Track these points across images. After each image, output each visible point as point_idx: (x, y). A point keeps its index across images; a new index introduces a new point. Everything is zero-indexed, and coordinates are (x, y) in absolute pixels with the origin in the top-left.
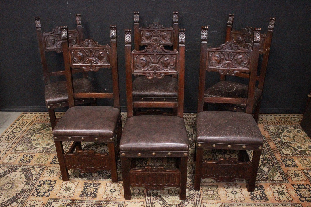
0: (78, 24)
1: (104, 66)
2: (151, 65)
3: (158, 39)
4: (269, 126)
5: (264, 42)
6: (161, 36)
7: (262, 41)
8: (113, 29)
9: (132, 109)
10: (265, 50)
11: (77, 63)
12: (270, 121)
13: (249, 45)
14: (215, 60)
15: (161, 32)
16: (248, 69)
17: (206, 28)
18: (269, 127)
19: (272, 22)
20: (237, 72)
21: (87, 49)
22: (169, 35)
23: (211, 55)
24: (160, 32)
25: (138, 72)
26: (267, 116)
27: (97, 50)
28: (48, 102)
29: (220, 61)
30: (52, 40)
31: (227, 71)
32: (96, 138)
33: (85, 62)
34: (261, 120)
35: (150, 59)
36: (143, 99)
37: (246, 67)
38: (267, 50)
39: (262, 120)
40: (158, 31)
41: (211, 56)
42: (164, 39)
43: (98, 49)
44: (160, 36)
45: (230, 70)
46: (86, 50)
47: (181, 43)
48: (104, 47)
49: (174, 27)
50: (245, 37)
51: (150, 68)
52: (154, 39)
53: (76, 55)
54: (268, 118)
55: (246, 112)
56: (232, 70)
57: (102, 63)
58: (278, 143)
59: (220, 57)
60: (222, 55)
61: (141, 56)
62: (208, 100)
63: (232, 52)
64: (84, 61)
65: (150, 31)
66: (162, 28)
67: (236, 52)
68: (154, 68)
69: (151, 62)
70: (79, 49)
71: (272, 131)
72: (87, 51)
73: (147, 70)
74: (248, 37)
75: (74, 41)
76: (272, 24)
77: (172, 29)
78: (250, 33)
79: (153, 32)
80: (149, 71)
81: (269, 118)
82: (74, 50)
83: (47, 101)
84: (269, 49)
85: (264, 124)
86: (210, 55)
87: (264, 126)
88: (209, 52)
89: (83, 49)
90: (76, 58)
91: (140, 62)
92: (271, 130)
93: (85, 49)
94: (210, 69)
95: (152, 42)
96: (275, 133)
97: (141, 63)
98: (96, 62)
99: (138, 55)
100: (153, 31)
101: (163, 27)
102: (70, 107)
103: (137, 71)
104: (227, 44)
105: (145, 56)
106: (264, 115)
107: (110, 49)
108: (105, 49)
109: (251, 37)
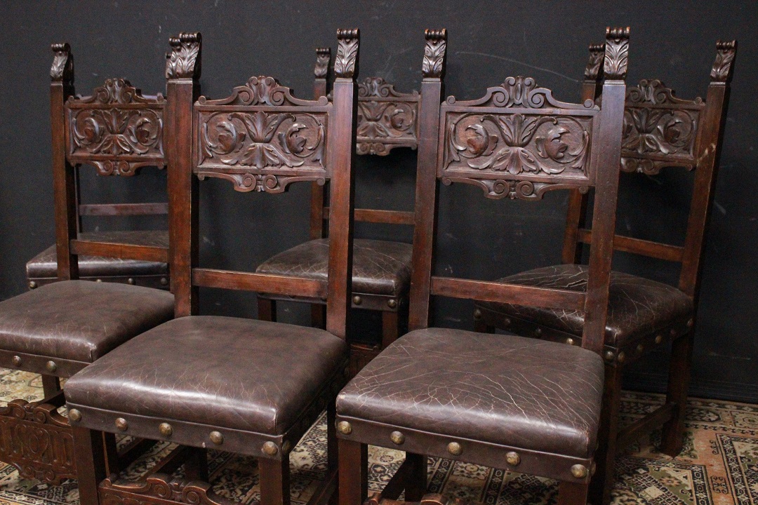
1: (148, 159)
2: (250, 145)
3: (378, 127)
4: (737, 439)
5: (698, 124)
7: (692, 125)
9: (189, 290)
10: (702, 152)
11: (84, 149)
12: (746, 425)
13: (648, 139)
14: (470, 142)
16: (586, 178)
17: (438, 33)
18: (735, 444)
19: (723, 56)
20: (545, 189)
21: (109, 108)
22: (410, 116)
23: (456, 125)
24: (383, 108)
25: (211, 169)
26: (739, 408)
27: (134, 113)
28: (31, 269)
29: (485, 147)
31: (508, 183)
32: (52, 363)
33: (102, 147)
34: (713, 419)
35: (247, 128)
37: (579, 168)
38: (706, 151)
39: (718, 419)
40: (379, 102)
41: (455, 129)
43: (136, 108)
44: (383, 118)
45: (519, 181)
46: (106, 111)
48: (150, 101)
50: (638, 115)
51: (246, 156)
52: (366, 127)
53: (82, 126)
54: (739, 417)
55: (583, 344)
56: (528, 179)
57: (145, 151)
58: (752, 499)
59: (487, 134)
60: (489, 124)
61: (222, 116)
62: (442, 289)
63: (527, 115)
64: (100, 145)
66: (390, 94)
67: (542, 115)
69: (248, 136)
70: (89, 109)
71: (741, 458)
72: (109, 113)
73: (238, 162)
74: (648, 112)
76: (725, 61)
78: (653, 100)
79: (367, 107)
80: (242, 167)
81: (744, 416)
82: (78, 111)
83: (29, 266)
84: (714, 147)
85: (720, 431)
86: (452, 127)
87: (715, 440)
88: (449, 116)
89: (99, 109)
90: (82, 135)
91: (217, 135)
92: (739, 455)
93: (103, 109)
94: (453, 174)
96: (750, 466)
97: (220, 141)
98: (131, 148)
99: (212, 112)
100: (367, 102)
101: (393, 92)
103: (208, 165)
104: (508, 86)
105: (232, 116)
106: (731, 407)
107: (165, 108)
108: (152, 108)
109: (658, 111)
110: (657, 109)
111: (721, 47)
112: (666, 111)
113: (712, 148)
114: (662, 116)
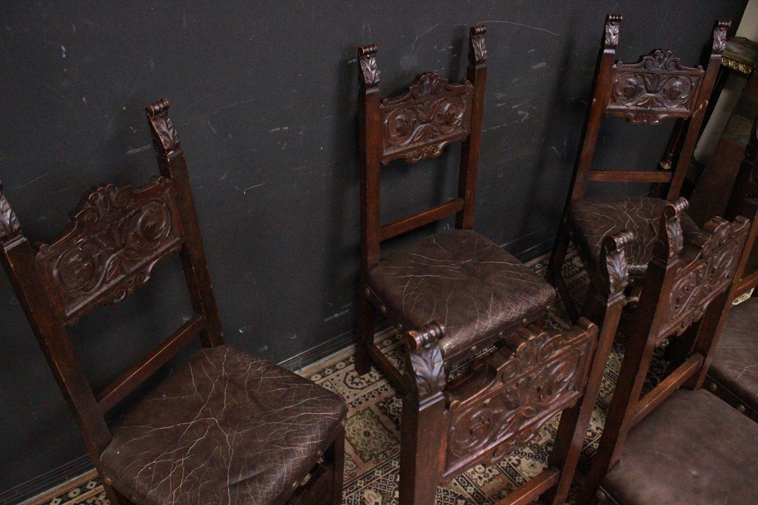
0: (169, 150)
6: (439, 115)
15: (442, 102)
22: (461, 108)
24: (438, 105)
30: (84, 261)
42: (448, 123)
44: (436, 116)
52: (421, 131)
65: (412, 107)
95: (416, 142)
100: (421, 103)
109: (666, 76)
110: (666, 74)
111: (721, 26)
112: (672, 76)
113: (706, 104)
114: (669, 79)
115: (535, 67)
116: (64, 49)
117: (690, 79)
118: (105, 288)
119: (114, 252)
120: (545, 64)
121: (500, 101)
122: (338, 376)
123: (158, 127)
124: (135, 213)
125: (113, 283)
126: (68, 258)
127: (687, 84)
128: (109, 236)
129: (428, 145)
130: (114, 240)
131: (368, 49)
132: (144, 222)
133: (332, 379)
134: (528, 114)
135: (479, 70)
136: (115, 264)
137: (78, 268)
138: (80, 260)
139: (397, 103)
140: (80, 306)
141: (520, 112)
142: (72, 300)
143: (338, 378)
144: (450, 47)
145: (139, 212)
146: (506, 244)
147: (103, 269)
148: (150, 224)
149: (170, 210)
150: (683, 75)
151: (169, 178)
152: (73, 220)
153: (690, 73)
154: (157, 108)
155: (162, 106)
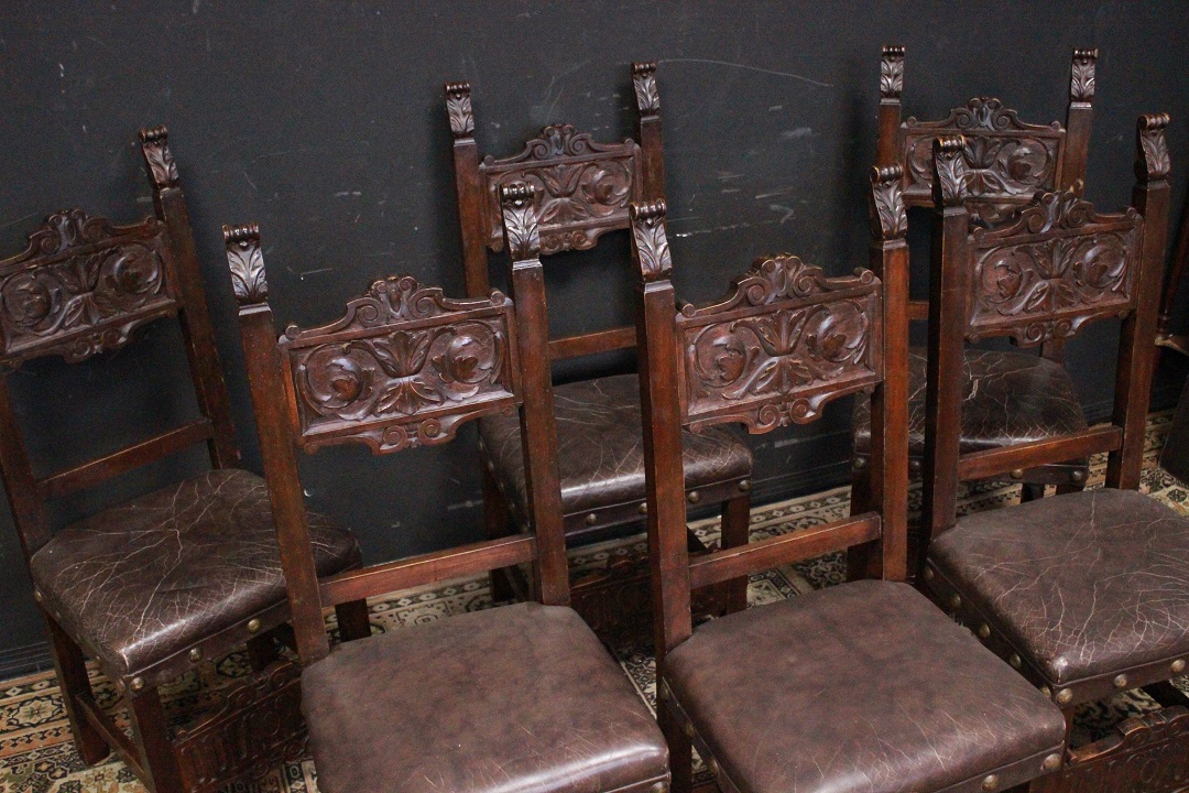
0: (163, 185)
1: (484, 405)
2: (766, 363)
3: (573, 206)
6: (584, 187)
7: (1048, 156)
8: (518, 202)
11: (334, 417)
13: (987, 177)
14: (1000, 283)
15: (586, 167)
16: (1125, 301)
17: (955, 142)
19: (1083, 68)
20: (1084, 322)
21: (384, 334)
22: (622, 179)
24: (580, 171)
25: (709, 414)
27: (443, 331)
28: (132, 655)
29: (1017, 287)
30: (36, 293)
31: (1045, 325)
33: (376, 404)
35: (760, 338)
36: (593, 516)
37: (1118, 291)
40: (569, 164)
41: (982, 271)
42: (603, 201)
43: (446, 322)
44: (579, 188)
45: (1057, 320)
46: (378, 340)
47: (891, 236)
48: (477, 306)
49: (644, 139)
51: (763, 379)
52: (555, 208)
53: (323, 378)
56: (1066, 314)
57: (472, 394)
59: (1019, 268)
60: (1024, 257)
61: (720, 329)
63: (1066, 238)
64: (370, 402)
65: (534, 171)
66: (589, 148)
67: (1081, 235)
68: (780, 377)
69: (762, 349)
70: (340, 341)
72: (385, 341)
73: (750, 390)
74: (985, 142)
75: (151, 279)
77: (637, 146)
78: (990, 125)
79: (549, 175)
80: (758, 398)
82: (311, 352)
83: (125, 651)
84: (1081, 183)
86: (980, 266)
88: (975, 254)
89: (362, 339)
90: (327, 393)
91: (712, 359)
93: (371, 337)
94: (982, 327)
95: (548, 222)
97: (721, 367)
98: (441, 394)
99: (704, 326)
100: (549, 167)
101: (593, 144)
102: (308, 663)
103: (702, 408)
105: (736, 326)
107: (508, 314)
108: (482, 318)
109: (998, 140)
110: (997, 136)
111: (1081, 57)
112: (1008, 139)
113: (1079, 185)
114: (1004, 145)
115: (790, 134)
116: (62, 67)
117: (1044, 145)
118: (60, 333)
119: (78, 293)
120: (809, 129)
121: (728, 185)
122: (462, 598)
123: (151, 156)
124: (110, 254)
125: (73, 330)
126: (15, 285)
127: (1040, 154)
128: (74, 271)
129: (570, 230)
130: (79, 277)
131: (455, 87)
132: (124, 266)
133: (450, 602)
134: (791, 212)
135: (646, 124)
136: (77, 307)
137: (28, 299)
138: (31, 289)
139: (507, 163)
140: (27, 345)
141: (774, 207)
142: (16, 336)
143: (460, 601)
144: (615, 96)
145: (116, 253)
146: (795, 441)
147: (61, 310)
148: (132, 271)
149: (161, 261)
150: (1027, 137)
151: (162, 219)
152: (29, 240)
153: (1039, 133)
154: (151, 134)
155: (157, 132)
